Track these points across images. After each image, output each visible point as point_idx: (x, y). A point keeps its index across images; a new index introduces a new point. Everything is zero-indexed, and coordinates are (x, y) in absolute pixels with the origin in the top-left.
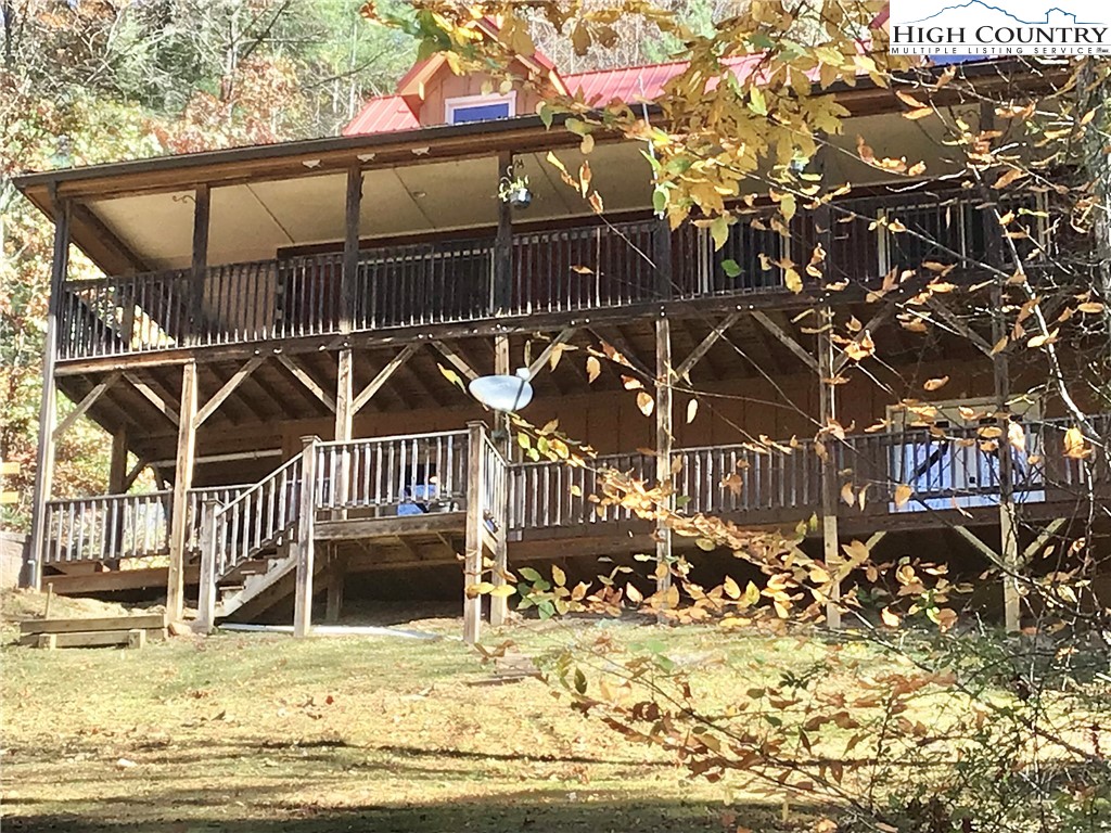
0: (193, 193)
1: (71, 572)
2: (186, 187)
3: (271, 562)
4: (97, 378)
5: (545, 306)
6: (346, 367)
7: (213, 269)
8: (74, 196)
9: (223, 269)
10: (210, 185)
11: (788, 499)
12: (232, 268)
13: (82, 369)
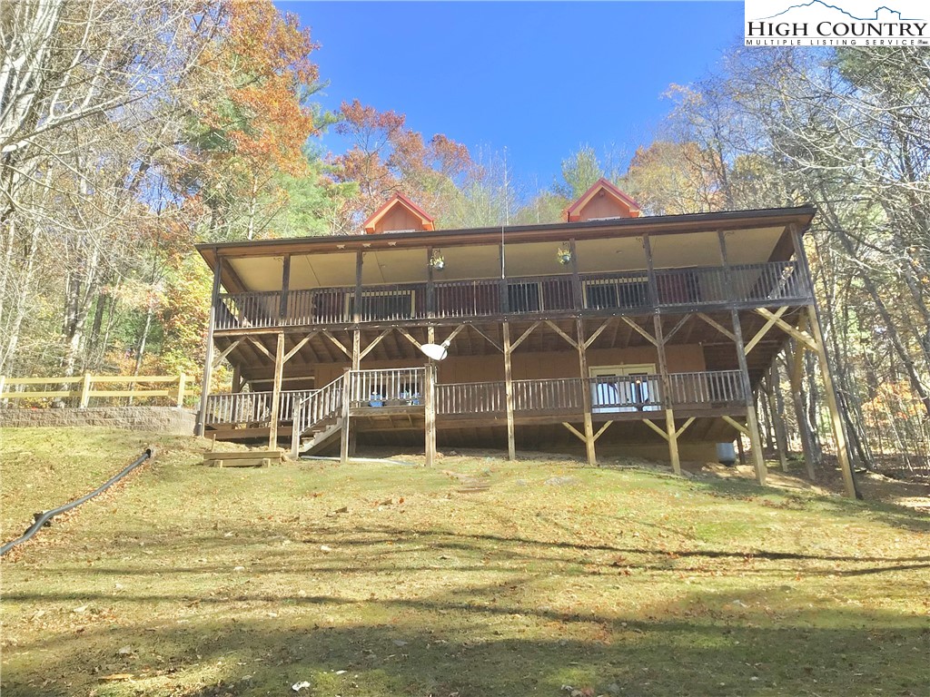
0: (283, 257)
1: (220, 428)
2: (279, 255)
3: (328, 427)
4: (233, 339)
5: (451, 314)
6: (357, 337)
7: (293, 292)
8: (224, 256)
9: (297, 291)
10: (291, 254)
11: (568, 404)
12: (301, 291)
13: (227, 334)
